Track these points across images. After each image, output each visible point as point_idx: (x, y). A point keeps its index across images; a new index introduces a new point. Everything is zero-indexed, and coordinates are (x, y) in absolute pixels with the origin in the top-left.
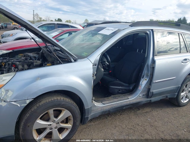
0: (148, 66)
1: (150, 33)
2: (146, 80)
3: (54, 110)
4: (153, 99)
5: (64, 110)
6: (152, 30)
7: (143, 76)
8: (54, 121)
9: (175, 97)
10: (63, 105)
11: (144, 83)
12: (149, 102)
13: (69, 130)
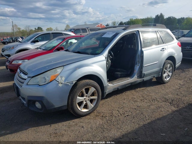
0: (138, 55)
1: (137, 33)
2: (138, 65)
3: (85, 89)
4: (145, 79)
5: (91, 87)
6: (138, 31)
7: (136, 63)
8: (86, 96)
9: (160, 76)
10: (90, 84)
11: (137, 68)
12: (142, 81)
13: (96, 100)
